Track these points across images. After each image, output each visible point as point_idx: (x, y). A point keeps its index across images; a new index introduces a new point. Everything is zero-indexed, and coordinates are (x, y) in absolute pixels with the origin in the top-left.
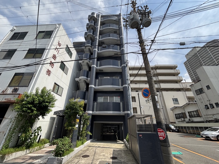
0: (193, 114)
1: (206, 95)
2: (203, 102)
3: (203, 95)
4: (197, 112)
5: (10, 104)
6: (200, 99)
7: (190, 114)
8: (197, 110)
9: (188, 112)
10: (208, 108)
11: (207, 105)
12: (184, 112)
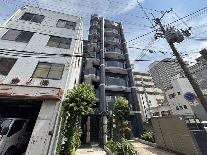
0: (165, 113)
1: (177, 99)
2: (175, 104)
3: (175, 98)
4: (168, 112)
5: (43, 100)
6: (172, 102)
7: (163, 114)
8: (169, 111)
9: (161, 112)
10: (178, 109)
11: (178, 107)
12: (157, 112)
